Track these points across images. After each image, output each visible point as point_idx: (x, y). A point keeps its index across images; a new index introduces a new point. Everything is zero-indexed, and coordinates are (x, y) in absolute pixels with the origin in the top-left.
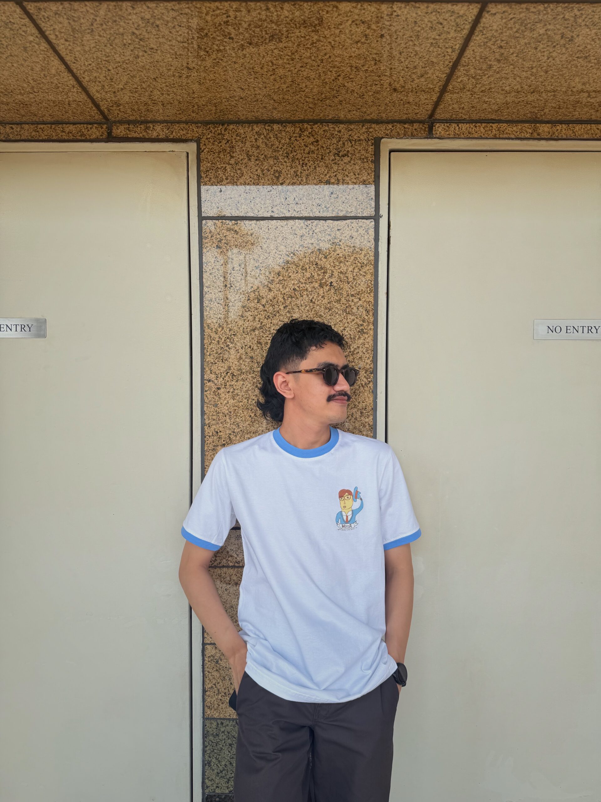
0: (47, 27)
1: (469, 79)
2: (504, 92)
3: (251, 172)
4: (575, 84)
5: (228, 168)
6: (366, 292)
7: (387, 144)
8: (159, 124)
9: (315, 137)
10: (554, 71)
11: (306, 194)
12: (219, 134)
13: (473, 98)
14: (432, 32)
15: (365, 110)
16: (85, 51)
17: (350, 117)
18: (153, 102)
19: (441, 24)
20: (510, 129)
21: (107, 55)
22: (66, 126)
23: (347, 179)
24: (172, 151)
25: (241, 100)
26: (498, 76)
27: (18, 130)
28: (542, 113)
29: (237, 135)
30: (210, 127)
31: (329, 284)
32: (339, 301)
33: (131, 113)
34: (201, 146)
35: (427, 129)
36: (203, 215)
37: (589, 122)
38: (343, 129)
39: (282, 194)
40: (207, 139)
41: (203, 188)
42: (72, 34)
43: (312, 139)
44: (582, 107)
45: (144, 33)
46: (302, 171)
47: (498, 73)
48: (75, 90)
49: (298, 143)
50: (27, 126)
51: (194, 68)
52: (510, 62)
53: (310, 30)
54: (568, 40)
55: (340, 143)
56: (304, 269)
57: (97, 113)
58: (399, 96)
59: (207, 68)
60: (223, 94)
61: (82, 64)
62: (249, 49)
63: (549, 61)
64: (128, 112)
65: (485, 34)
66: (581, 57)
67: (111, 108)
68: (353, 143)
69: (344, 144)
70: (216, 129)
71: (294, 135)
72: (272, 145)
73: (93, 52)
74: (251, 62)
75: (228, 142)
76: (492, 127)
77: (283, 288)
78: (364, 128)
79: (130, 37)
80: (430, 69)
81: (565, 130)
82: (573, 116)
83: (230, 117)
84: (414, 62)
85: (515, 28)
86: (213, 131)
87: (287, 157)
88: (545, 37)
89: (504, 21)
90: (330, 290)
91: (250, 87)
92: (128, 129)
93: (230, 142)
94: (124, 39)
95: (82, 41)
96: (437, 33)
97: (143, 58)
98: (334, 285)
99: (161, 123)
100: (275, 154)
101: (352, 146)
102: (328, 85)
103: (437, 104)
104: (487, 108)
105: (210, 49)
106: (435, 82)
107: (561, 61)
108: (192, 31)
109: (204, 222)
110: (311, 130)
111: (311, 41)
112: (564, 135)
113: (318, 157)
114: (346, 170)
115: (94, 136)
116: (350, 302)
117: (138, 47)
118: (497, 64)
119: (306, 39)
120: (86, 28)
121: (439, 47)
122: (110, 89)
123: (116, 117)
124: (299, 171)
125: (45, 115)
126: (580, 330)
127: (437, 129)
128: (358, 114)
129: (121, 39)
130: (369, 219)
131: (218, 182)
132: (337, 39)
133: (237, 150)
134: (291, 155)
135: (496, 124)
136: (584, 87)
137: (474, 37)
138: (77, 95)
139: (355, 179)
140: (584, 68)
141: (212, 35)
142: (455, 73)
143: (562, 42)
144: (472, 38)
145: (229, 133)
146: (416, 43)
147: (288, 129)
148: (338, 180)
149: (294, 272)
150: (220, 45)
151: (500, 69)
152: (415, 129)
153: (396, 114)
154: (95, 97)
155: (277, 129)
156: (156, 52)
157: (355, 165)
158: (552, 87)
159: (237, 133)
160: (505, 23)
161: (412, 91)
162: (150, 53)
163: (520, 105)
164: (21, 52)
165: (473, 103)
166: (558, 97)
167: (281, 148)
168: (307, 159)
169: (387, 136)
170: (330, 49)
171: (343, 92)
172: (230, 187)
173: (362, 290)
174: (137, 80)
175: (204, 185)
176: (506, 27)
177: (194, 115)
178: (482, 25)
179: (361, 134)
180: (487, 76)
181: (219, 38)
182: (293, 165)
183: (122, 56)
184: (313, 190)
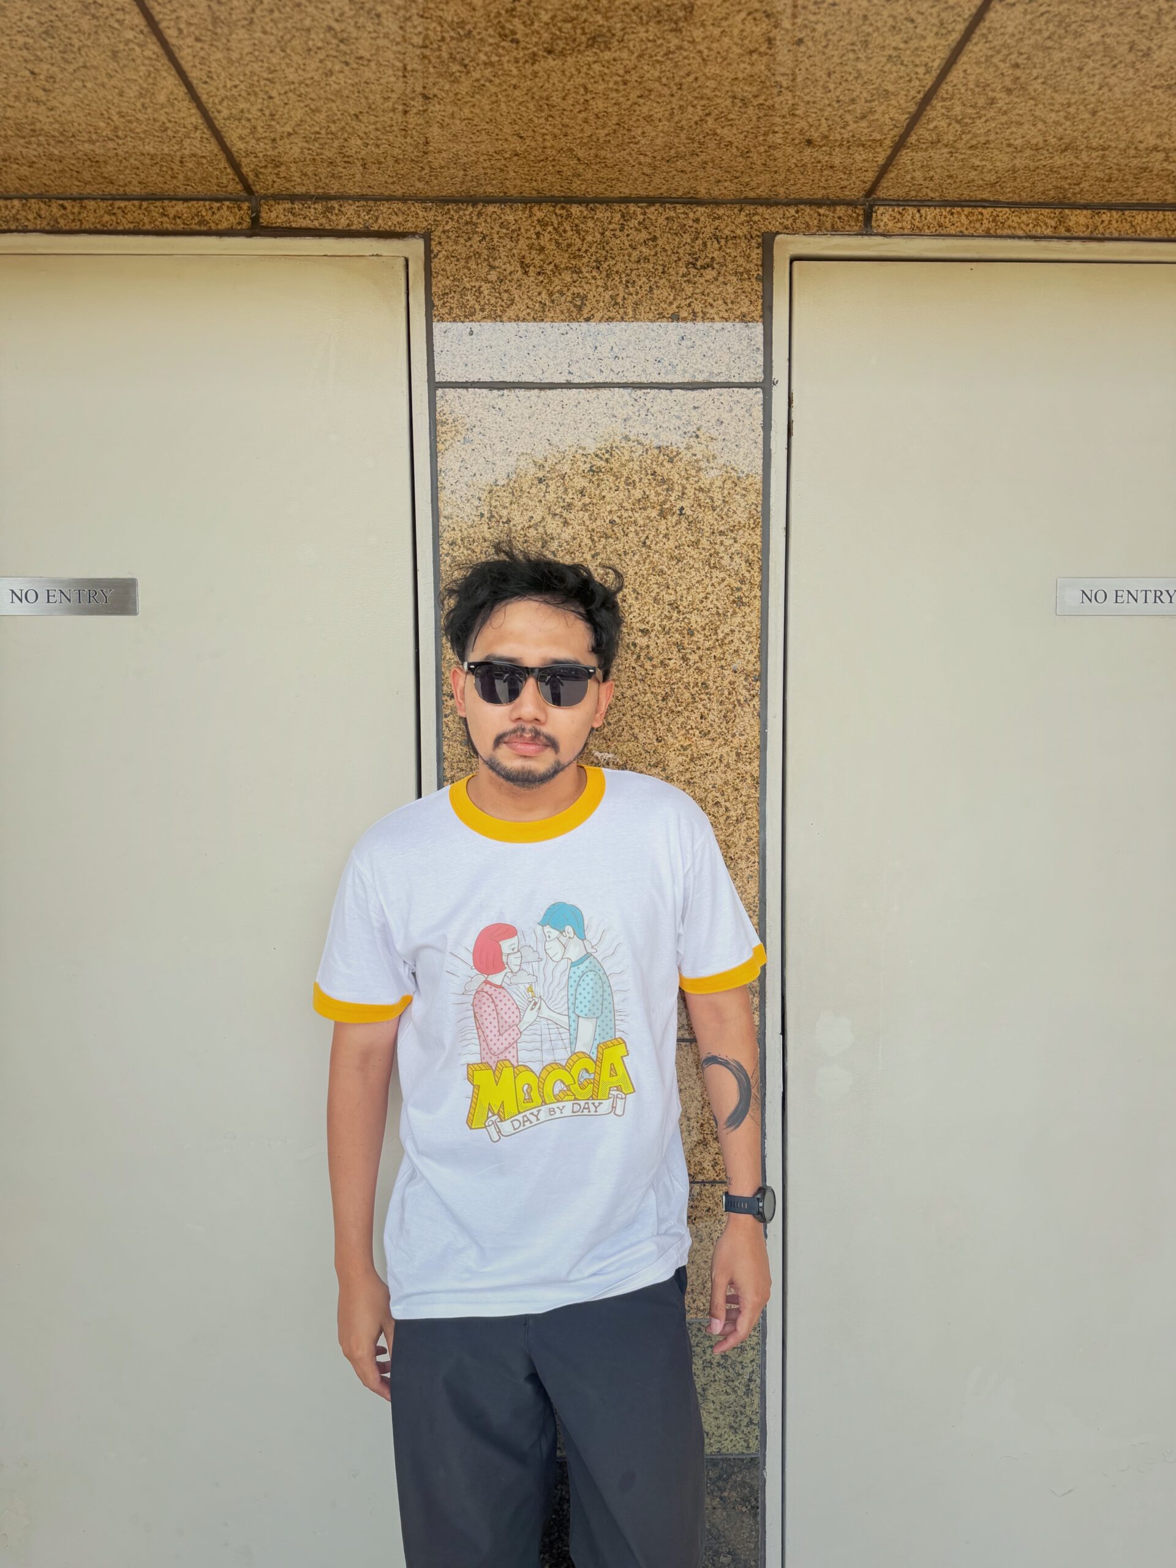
0: (165, 14)
1: (950, 124)
2: (1011, 149)
3: (529, 298)
4: (1145, 135)
5: (486, 288)
6: (747, 525)
7: (787, 246)
8: (351, 202)
9: (651, 230)
10: (1108, 110)
11: (633, 338)
12: (467, 223)
13: (952, 159)
14: (893, 35)
15: (747, 180)
16: (230, 61)
17: (717, 193)
18: (346, 159)
19: (912, 21)
20: (1016, 219)
21: (273, 68)
22: (170, 204)
23: (712, 311)
24: (377, 255)
25: (515, 158)
26: (1004, 119)
27: (76, 210)
28: (1077, 189)
29: (502, 225)
30: (449, 209)
31: (678, 512)
32: (696, 544)
33: (299, 180)
34: (433, 247)
35: (861, 218)
36: (438, 379)
37: (1161, 207)
38: (702, 215)
39: (588, 339)
40: (444, 232)
41: (438, 327)
42: (210, 27)
43: (644, 235)
44: (1152, 179)
45: (351, 29)
46: (626, 296)
47: (1005, 113)
48: (198, 134)
49: (618, 241)
50: (93, 203)
51: (435, 96)
52: (1029, 94)
53: (666, 28)
54: (1140, 54)
55: (697, 242)
56: (630, 483)
57: (233, 179)
58: (816, 154)
59: (459, 97)
60: (483, 147)
61: (220, 86)
62: (545, 61)
63: (1101, 92)
64: (293, 178)
65: (991, 42)
66: (1161, 87)
67: (262, 170)
68: (723, 242)
69: (705, 244)
70: (461, 213)
71: (611, 227)
72: (569, 245)
73: (245, 62)
74: (547, 85)
75: (484, 238)
76: (982, 214)
77: (591, 519)
78: (743, 213)
79: (322, 36)
80: (881, 104)
81: (1117, 222)
82: (1132, 195)
83: (490, 189)
84: (853, 91)
85: (1047, 30)
86: (456, 218)
87: (598, 268)
88: (1101, 48)
89: (1029, 17)
90: (678, 522)
91: (537, 134)
92: (291, 211)
93: (487, 238)
94: (309, 39)
95: (228, 41)
96: (902, 38)
97: (341, 75)
98: (688, 513)
99: (354, 201)
100: (574, 263)
101: (720, 248)
102: (685, 132)
103: (884, 170)
104: (976, 178)
105: (471, 61)
106: (886, 129)
107: (1123, 93)
108: (442, 26)
109: (439, 392)
110: (642, 217)
111: (665, 48)
112: (1114, 231)
113: (657, 269)
114: (708, 294)
115: (224, 225)
116: (716, 547)
117: (335, 54)
118: (1006, 96)
119: (655, 45)
120: (240, 16)
121: (902, 64)
122: (267, 134)
123: (270, 186)
124: (621, 296)
125: (130, 182)
126: (1141, 597)
127: (879, 217)
128: (733, 187)
129: (304, 39)
130: (753, 387)
131: (466, 317)
132: (715, 45)
133: (503, 254)
134: (605, 266)
135: (990, 210)
136: (1159, 142)
137: (969, 47)
138: (201, 145)
139: (727, 311)
140: (1164, 107)
141: (479, 33)
142: (925, 113)
143: (1130, 57)
144: (966, 48)
145: (485, 221)
146: (860, 55)
147: (599, 215)
148: (694, 313)
149: (611, 488)
150: (492, 52)
151: (1010, 106)
152: (840, 218)
153: (804, 188)
154: (234, 149)
155: (579, 214)
156: (367, 65)
157: (726, 284)
158: (1101, 142)
159: (501, 221)
160: (1031, 22)
161: (841, 145)
162: (355, 66)
163: (1038, 174)
164: (105, 60)
165: (951, 168)
166: (1110, 159)
167: (586, 251)
168: (634, 272)
169: (785, 231)
170: (699, 64)
171: (712, 145)
172: (488, 325)
173: (739, 523)
174: (321, 117)
175: (438, 321)
176: (1030, 29)
177: (420, 185)
178: (987, 24)
179: (737, 226)
180: (983, 119)
181: (491, 40)
182: (608, 284)
183: (300, 71)
184: (647, 332)
